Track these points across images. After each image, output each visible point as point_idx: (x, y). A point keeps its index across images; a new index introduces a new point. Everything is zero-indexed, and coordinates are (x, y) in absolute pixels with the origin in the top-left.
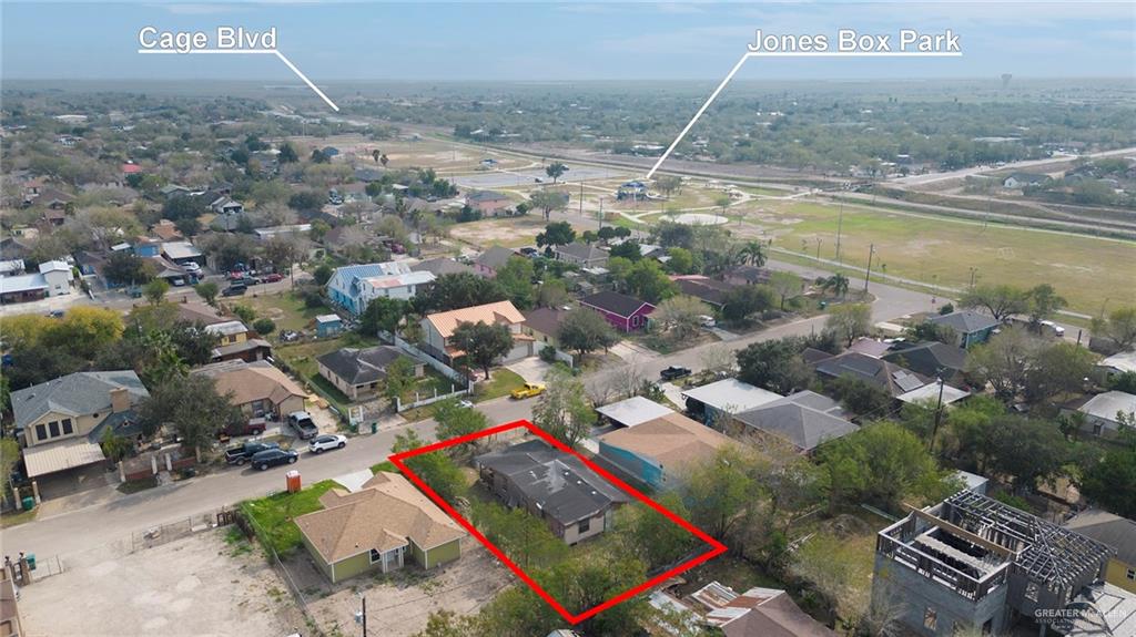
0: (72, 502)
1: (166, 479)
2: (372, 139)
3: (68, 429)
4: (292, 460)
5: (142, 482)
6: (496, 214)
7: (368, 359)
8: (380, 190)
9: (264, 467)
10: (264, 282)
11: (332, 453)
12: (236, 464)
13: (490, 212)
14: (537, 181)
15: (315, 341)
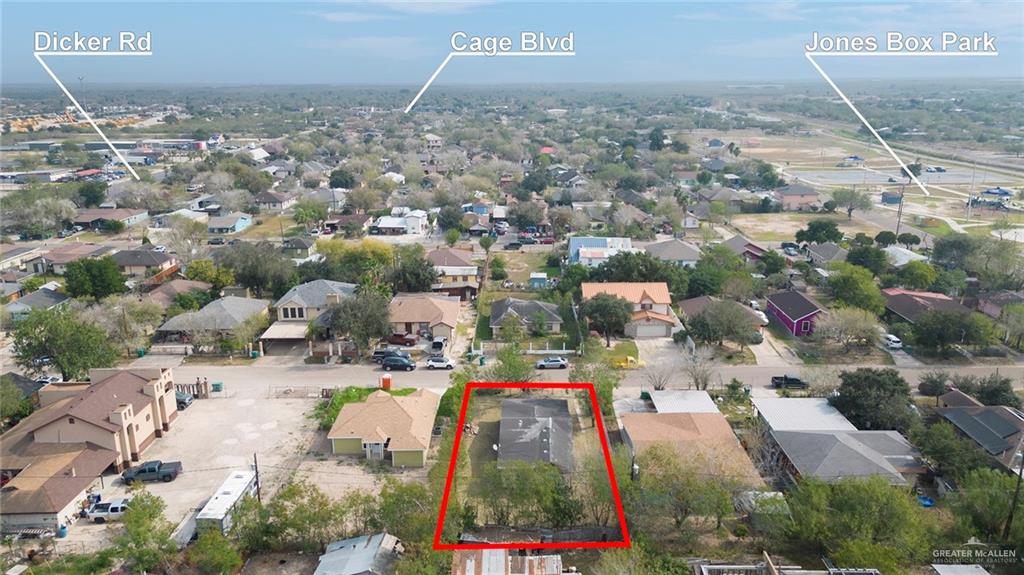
0: (276, 360)
1: (334, 359)
2: (768, 134)
3: (301, 315)
4: (408, 369)
5: (319, 359)
6: (800, 209)
7: (517, 309)
8: (710, 179)
9: (389, 368)
10: (541, 243)
11: (439, 371)
12: (376, 362)
13: (794, 206)
14: (891, 180)
15: (523, 291)
